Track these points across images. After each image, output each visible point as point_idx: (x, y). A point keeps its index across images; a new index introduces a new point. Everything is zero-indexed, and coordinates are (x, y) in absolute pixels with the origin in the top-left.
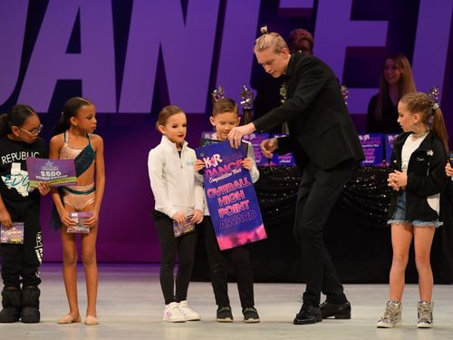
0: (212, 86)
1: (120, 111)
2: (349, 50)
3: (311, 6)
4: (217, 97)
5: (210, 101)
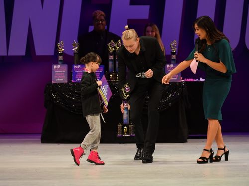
0: (57, 41)
1: (10, 54)
2: (130, 20)
4: (60, 47)
5: (56, 48)
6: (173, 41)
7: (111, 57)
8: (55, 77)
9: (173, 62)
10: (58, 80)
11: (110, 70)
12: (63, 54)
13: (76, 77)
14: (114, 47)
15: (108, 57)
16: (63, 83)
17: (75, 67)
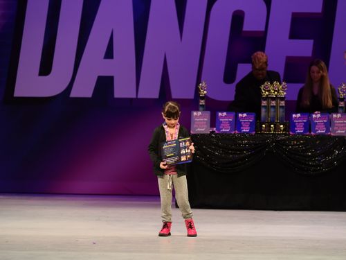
0: (199, 81)
1: (139, 97)
2: (288, 58)
3: (263, 29)
4: (202, 89)
5: (197, 91)
6: (341, 85)
7: (264, 103)
8: (195, 126)
9: (341, 111)
10: (199, 129)
11: (262, 119)
12: (205, 97)
13: (221, 127)
14: (268, 91)
15: (260, 103)
16: (204, 134)
17: (220, 114)
